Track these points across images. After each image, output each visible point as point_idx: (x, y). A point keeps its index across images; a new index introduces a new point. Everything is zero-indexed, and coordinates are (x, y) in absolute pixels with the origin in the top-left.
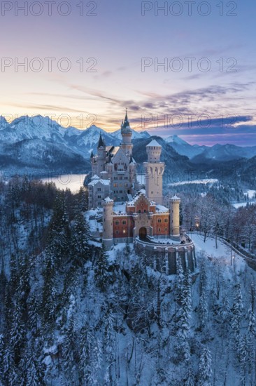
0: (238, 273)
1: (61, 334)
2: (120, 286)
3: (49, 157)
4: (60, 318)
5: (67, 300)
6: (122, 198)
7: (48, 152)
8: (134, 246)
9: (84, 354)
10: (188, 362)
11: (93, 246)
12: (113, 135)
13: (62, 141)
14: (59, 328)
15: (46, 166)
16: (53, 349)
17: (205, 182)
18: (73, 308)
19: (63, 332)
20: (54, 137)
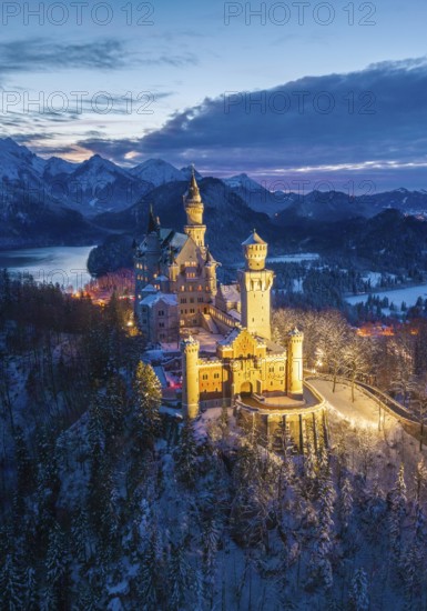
0: (392, 444)
1: (132, 563)
2: (217, 478)
3: (21, 215)
4: (129, 537)
5: (137, 507)
6: (195, 321)
7: (16, 206)
8: (235, 414)
9: (176, 593)
10: (329, 589)
11: (167, 414)
12: (133, 174)
13: (40, 185)
14: (127, 553)
15: (15, 231)
16: (122, 587)
17: (298, 259)
18: (147, 519)
19: (136, 559)
20: (25, 177)
